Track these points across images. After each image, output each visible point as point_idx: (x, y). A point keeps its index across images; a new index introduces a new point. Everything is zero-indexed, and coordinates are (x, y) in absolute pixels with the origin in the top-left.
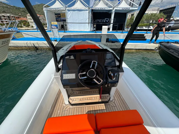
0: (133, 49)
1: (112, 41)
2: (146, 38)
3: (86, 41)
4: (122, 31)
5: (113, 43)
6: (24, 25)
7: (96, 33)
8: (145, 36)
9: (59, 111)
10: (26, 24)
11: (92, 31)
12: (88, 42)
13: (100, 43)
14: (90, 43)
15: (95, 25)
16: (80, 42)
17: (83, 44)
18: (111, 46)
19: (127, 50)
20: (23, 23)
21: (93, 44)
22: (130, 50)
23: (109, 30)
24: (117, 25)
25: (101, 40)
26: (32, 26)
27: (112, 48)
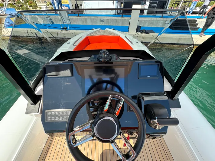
0: (174, 44)
1: (146, 31)
2: (198, 26)
3: (106, 29)
4: (163, 15)
5: (146, 34)
6: (30, 6)
7: (122, 17)
8: (197, 23)
9: (58, 146)
10: (32, 4)
11: (118, 13)
12: (108, 31)
13: (128, 32)
14: (111, 33)
15: (122, 5)
16: (97, 31)
17: (101, 34)
18: (144, 37)
19: (166, 45)
20: (29, 3)
21: (115, 35)
22: (170, 45)
23: (143, 13)
24: (156, 4)
25: (129, 28)
26: (40, 7)
27: (144, 41)
